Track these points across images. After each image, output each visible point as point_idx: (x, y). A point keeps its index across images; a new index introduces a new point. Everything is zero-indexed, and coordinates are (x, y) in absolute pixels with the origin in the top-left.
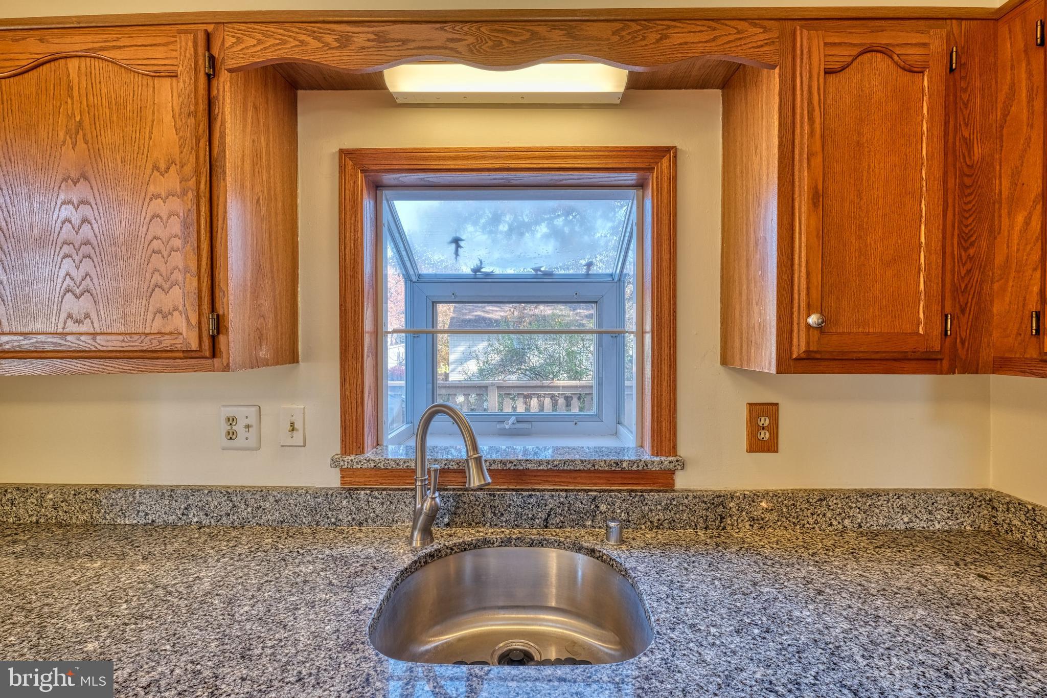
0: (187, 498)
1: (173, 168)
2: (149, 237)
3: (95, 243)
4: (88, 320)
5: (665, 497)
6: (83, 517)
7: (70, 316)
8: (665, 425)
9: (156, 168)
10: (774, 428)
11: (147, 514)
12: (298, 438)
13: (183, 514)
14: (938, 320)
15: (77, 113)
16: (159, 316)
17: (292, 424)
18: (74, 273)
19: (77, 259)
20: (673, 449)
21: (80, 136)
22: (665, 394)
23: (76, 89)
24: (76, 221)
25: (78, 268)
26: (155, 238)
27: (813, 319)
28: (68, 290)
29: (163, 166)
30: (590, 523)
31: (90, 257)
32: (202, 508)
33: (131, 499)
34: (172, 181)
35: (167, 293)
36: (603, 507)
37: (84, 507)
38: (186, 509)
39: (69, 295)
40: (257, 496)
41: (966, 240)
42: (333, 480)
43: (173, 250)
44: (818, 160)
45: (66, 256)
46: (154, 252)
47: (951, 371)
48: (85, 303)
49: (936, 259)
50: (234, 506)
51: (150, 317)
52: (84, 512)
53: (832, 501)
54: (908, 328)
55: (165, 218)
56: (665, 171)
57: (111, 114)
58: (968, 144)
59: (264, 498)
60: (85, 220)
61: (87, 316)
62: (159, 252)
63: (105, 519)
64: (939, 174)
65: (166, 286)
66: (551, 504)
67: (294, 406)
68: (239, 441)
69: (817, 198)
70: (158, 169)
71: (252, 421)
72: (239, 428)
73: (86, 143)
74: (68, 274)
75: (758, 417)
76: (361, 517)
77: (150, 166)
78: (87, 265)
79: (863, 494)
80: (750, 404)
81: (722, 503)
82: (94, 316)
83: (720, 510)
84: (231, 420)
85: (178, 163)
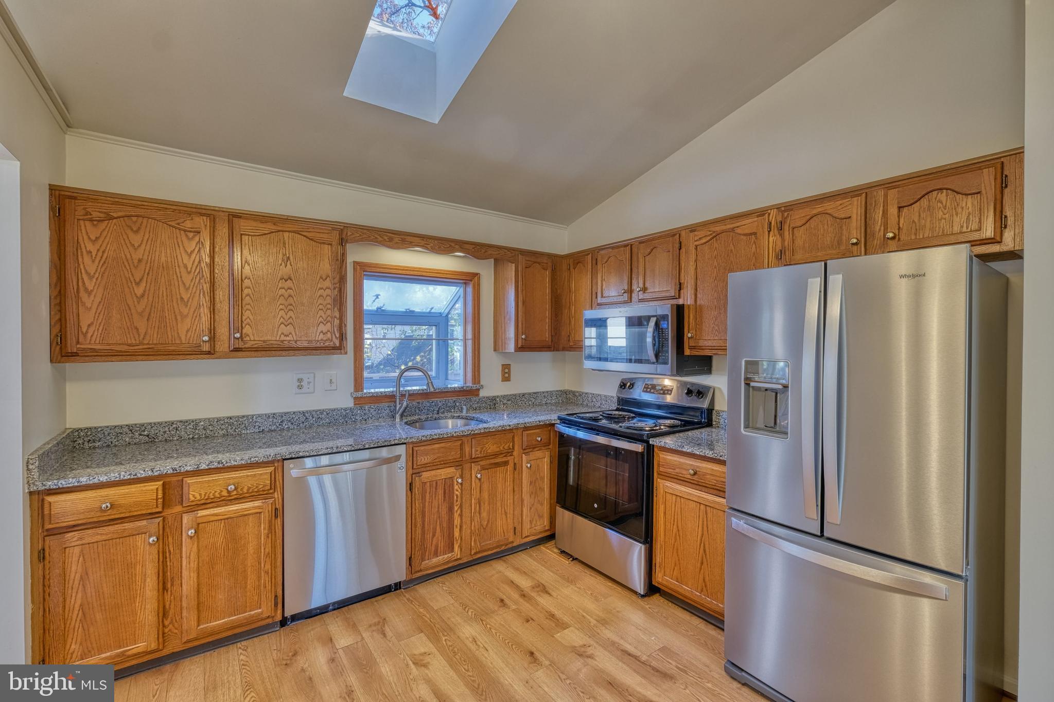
0: (282, 417)
1: (328, 279)
2: (318, 304)
3: (294, 305)
4: (291, 335)
5: (477, 399)
6: (221, 433)
7: (282, 334)
8: (476, 373)
9: (321, 277)
10: (509, 373)
11: (260, 427)
12: (334, 387)
13: (280, 425)
14: (550, 337)
15: (287, 253)
16: (321, 334)
17: (331, 380)
18: (285, 316)
19: (286, 311)
20: (479, 382)
21: (289, 263)
22: (477, 362)
23: (287, 244)
24: (286, 296)
25: (286, 314)
26: (320, 304)
27: (523, 337)
28: (282, 323)
29: (324, 278)
30: (453, 410)
31: (292, 310)
32: (290, 421)
33: (251, 420)
34: (327, 283)
35: (325, 325)
36: (458, 404)
37: (223, 427)
38: (281, 422)
39: (282, 325)
40: (318, 413)
41: (556, 315)
42: (350, 403)
43: (328, 309)
44: (524, 292)
45: (281, 309)
46: (320, 309)
47: (554, 351)
48: (290, 328)
49: (550, 321)
50: (307, 418)
51: (318, 334)
52: (223, 430)
53: (526, 396)
54: (544, 339)
55: (325, 297)
56: (476, 281)
57: (303, 256)
58: (556, 289)
59: (322, 413)
60: (290, 296)
61: (290, 333)
62: (322, 310)
63: (235, 431)
64: (550, 297)
65: (325, 323)
66: (440, 404)
67: (332, 372)
68: (304, 390)
69: (524, 302)
70: (322, 278)
71: (311, 380)
72: (304, 384)
73: (291, 265)
74: (282, 317)
75: (505, 369)
76: (366, 417)
77: (319, 277)
78: (291, 313)
79: (534, 393)
80: (503, 365)
81: (495, 399)
82: (293, 333)
83: (494, 401)
84: (300, 380)
85: (330, 276)
